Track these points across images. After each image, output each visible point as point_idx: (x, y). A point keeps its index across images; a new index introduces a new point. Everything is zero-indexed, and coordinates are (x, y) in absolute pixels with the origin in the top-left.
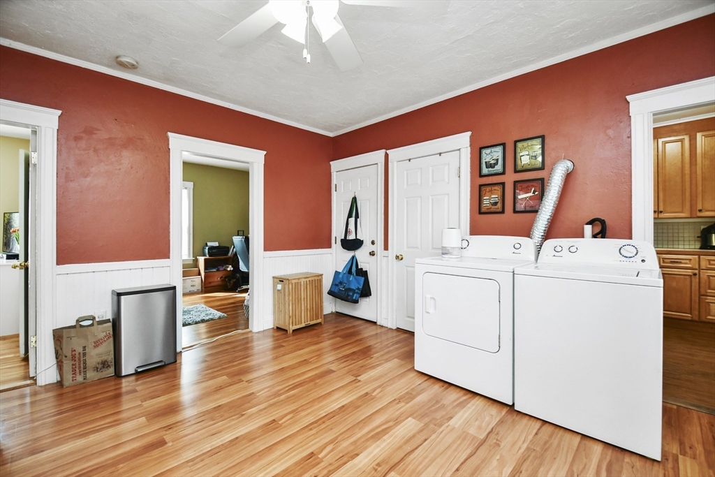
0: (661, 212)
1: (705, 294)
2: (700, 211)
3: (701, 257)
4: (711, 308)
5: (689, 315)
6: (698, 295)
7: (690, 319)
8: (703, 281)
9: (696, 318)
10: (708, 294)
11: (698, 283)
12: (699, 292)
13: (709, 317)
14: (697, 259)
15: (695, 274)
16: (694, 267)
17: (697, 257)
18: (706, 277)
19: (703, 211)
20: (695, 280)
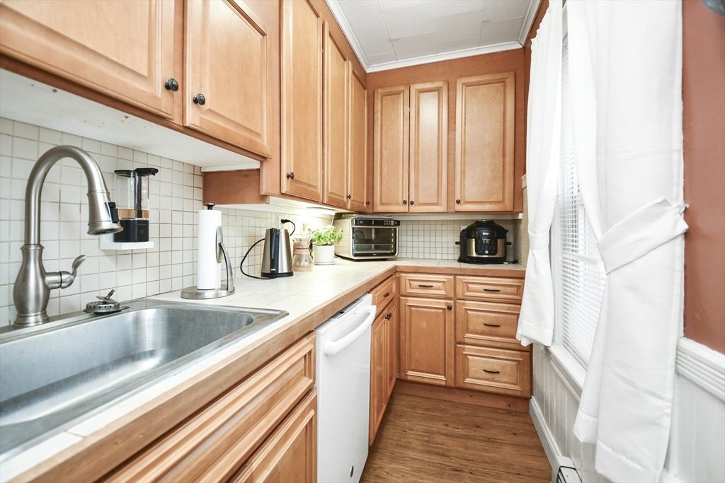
0: (412, 203)
1: (462, 340)
2: (458, 202)
3: (458, 277)
4: (471, 364)
5: (442, 377)
6: (453, 343)
7: (444, 383)
8: (460, 318)
9: (451, 384)
10: (467, 341)
11: (453, 322)
12: (455, 339)
13: (468, 380)
14: (453, 281)
15: (450, 308)
16: (449, 296)
17: (452, 277)
18: (462, 312)
19: (462, 202)
20: (450, 316)
